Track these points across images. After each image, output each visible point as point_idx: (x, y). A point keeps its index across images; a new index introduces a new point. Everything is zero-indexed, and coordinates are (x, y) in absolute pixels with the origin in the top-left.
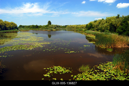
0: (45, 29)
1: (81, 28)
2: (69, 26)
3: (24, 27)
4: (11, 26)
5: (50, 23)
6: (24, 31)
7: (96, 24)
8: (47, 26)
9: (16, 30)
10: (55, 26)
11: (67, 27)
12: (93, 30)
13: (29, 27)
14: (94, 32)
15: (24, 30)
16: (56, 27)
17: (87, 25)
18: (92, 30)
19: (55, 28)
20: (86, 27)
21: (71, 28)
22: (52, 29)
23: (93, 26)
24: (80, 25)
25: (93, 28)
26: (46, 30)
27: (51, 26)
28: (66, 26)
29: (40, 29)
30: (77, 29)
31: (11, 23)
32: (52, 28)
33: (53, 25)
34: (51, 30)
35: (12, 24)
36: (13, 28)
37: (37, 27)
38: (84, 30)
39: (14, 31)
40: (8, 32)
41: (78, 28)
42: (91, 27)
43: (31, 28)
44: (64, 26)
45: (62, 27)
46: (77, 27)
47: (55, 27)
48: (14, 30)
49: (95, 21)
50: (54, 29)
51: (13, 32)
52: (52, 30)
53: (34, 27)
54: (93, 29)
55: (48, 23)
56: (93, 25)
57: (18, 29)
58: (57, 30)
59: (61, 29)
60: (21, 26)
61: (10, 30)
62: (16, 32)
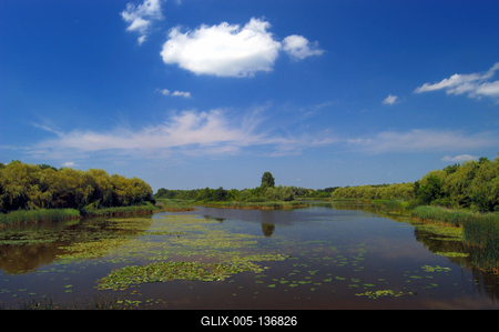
0: (251, 201)
1: (391, 197)
2: (342, 189)
3: (172, 194)
4: (134, 191)
5: (268, 179)
6: (175, 211)
7: (455, 181)
8: (257, 192)
9: (149, 205)
10: (287, 192)
11: (333, 193)
12: (448, 205)
13: (192, 194)
14: (449, 211)
15: (177, 206)
16: (292, 196)
17: (417, 184)
18: (442, 205)
19: (291, 199)
20: (415, 191)
21: (353, 200)
22: (279, 203)
23: (445, 189)
24: (385, 185)
25: (443, 195)
26: (256, 208)
27: (275, 192)
28: (329, 190)
29: (234, 202)
30: (373, 202)
31: (131, 182)
32: (278, 197)
33: (280, 188)
34: (275, 206)
35: (136, 185)
36: (137, 201)
37: (222, 195)
38: (404, 204)
39: (142, 210)
40: (122, 215)
41: (380, 197)
42: (434, 193)
43: (200, 199)
44: (321, 191)
45: (313, 195)
46: (373, 192)
47: (288, 195)
48: (143, 207)
49: (452, 170)
50: (284, 203)
51: (140, 214)
52: (277, 207)
53: (211, 196)
54: (444, 200)
55: (263, 180)
56: (444, 183)
57: (153, 202)
58: (296, 206)
59: (311, 203)
60: (163, 193)
61: (129, 205)
62: (150, 213)
